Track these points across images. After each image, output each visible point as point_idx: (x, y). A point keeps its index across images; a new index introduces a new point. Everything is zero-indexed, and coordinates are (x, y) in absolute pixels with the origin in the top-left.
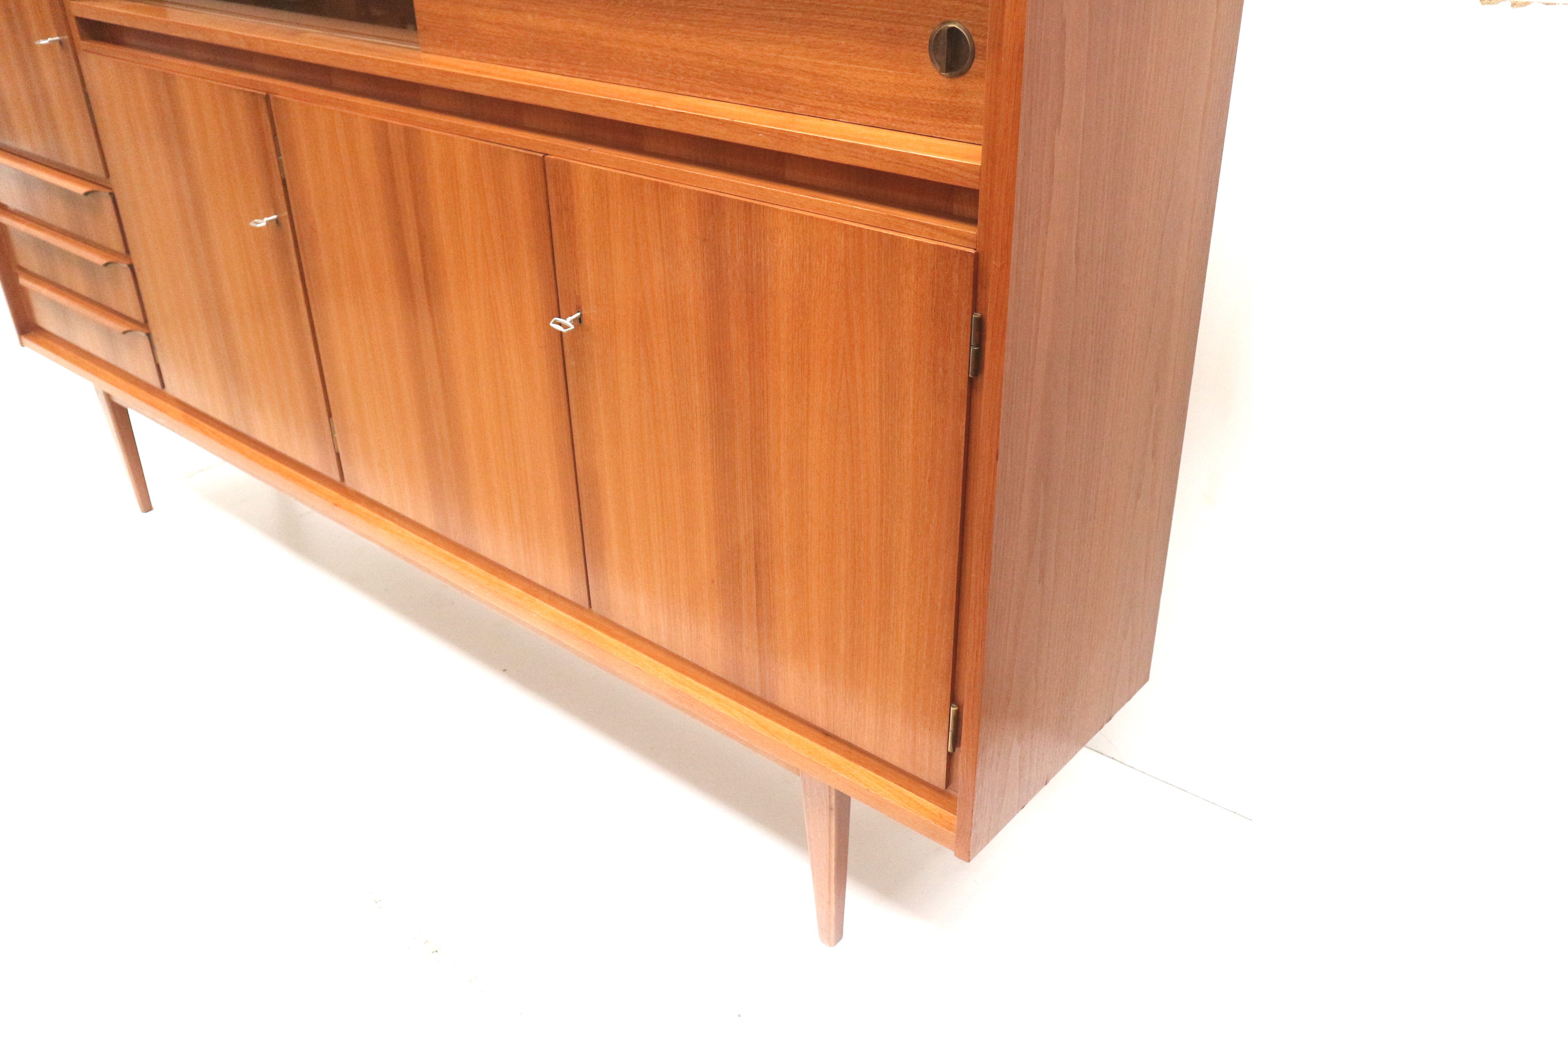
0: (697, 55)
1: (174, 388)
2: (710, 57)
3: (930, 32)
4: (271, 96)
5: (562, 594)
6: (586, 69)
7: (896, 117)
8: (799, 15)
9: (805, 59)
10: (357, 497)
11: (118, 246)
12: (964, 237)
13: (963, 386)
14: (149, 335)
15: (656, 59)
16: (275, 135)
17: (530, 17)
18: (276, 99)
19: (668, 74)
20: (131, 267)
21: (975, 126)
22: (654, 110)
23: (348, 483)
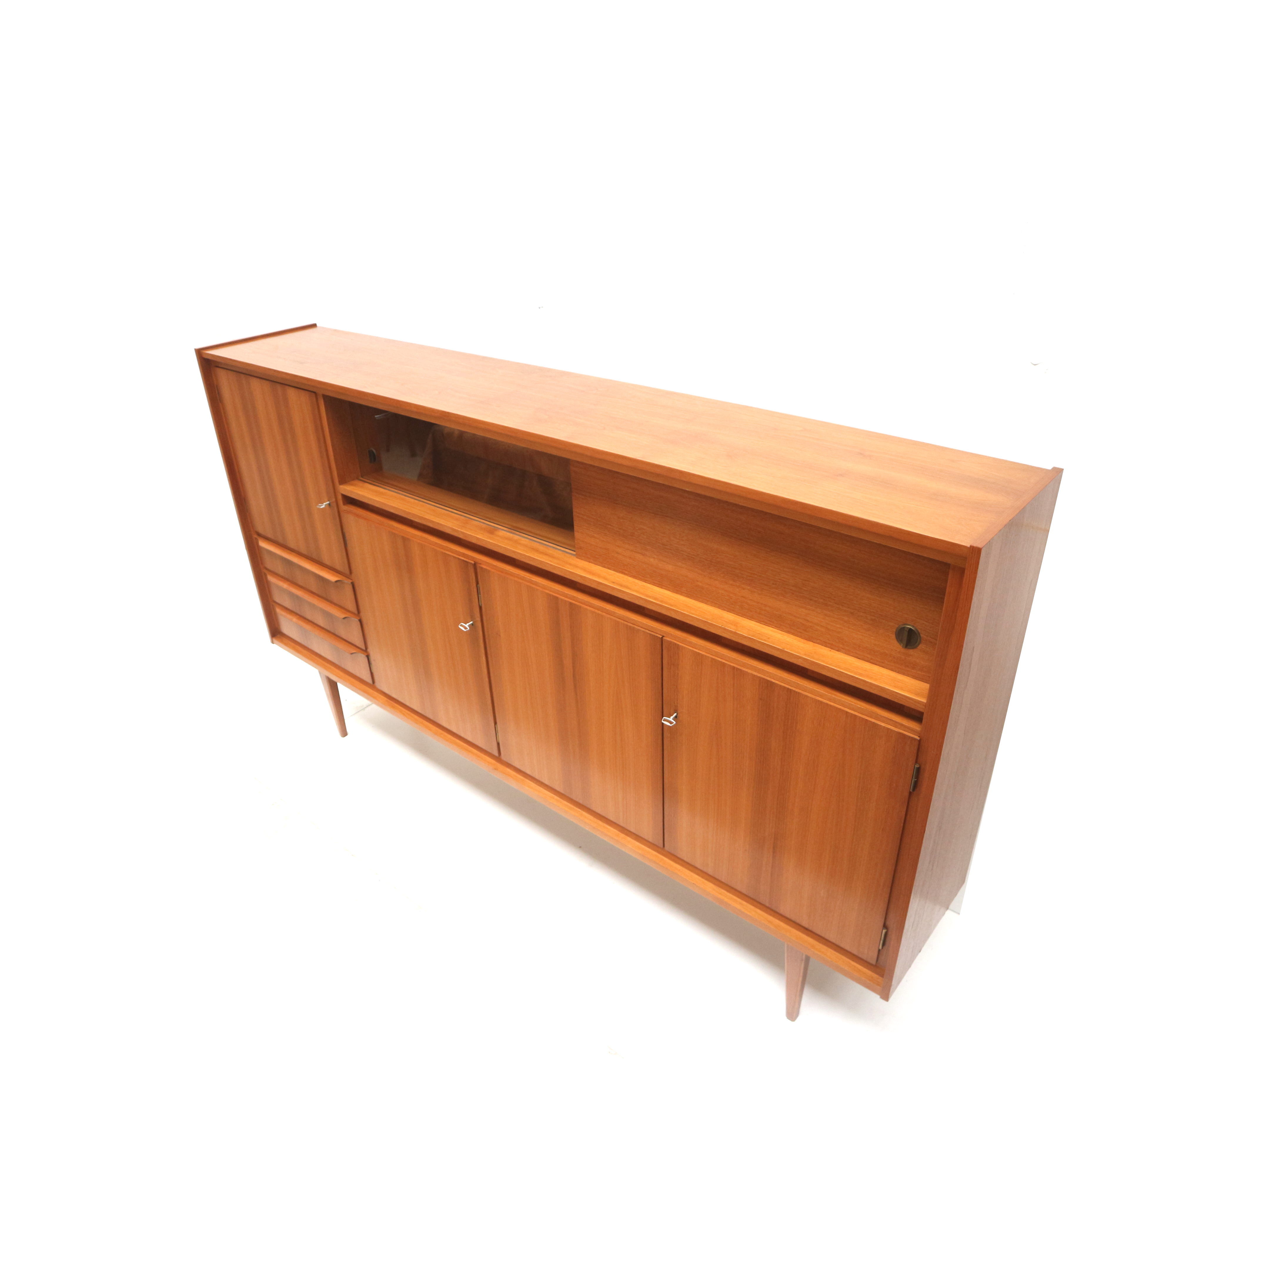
0: (758, 603)
1: (382, 684)
2: (766, 606)
3: (897, 626)
4: (478, 565)
5: (646, 838)
6: (686, 592)
7: (873, 658)
8: (822, 601)
9: (823, 620)
10: (509, 765)
11: (354, 609)
12: (912, 731)
13: (906, 794)
14: (368, 657)
15: (731, 598)
16: (477, 583)
17: (652, 560)
18: (482, 568)
19: (738, 607)
20: (360, 621)
21: (918, 672)
22: (735, 633)
23: (503, 757)
